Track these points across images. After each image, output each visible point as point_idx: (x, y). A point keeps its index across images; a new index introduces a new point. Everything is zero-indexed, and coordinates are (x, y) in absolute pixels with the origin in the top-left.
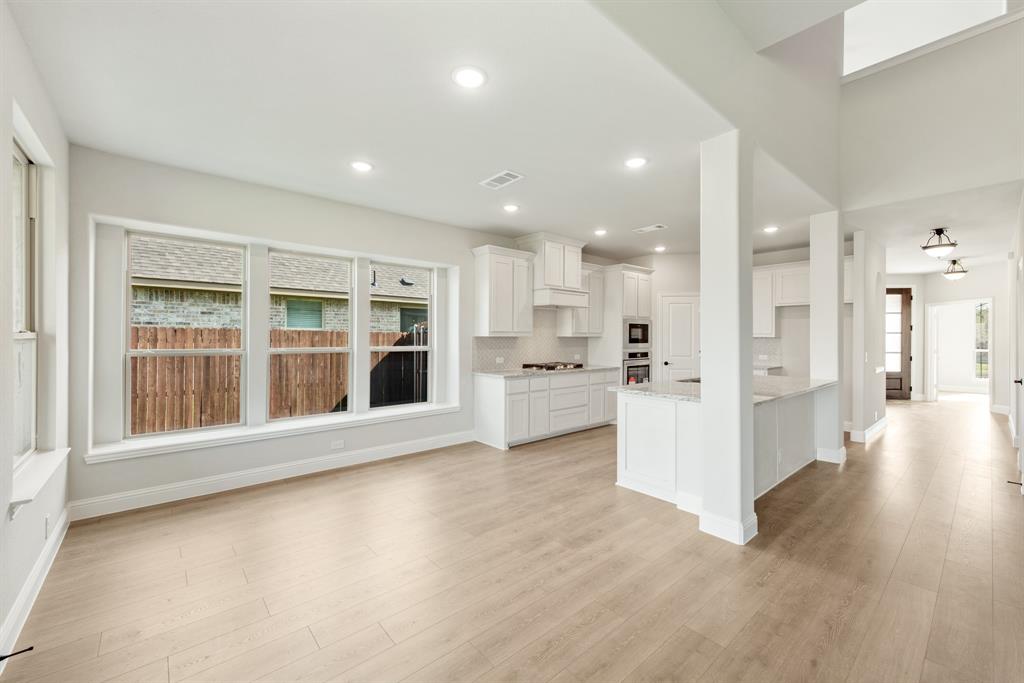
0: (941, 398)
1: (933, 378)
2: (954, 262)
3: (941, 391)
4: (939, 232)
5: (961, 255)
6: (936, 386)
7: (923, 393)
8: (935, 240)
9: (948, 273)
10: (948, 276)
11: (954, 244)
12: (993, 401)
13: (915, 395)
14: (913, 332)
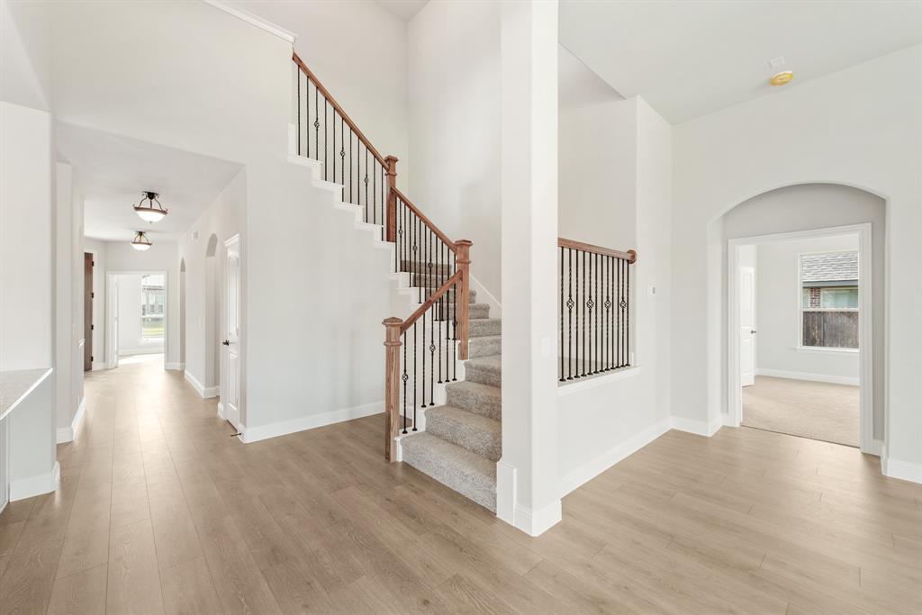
0: (122, 362)
1: (113, 346)
2: (141, 234)
3: (121, 356)
4: (151, 195)
5: (147, 228)
6: (117, 352)
7: (104, 361)
8: (147, 203)
9: (134, 243)
10: (134, 246)
11: (164, 212)
12: (168, 359)
13: (96, 365)
14: (95, 300)
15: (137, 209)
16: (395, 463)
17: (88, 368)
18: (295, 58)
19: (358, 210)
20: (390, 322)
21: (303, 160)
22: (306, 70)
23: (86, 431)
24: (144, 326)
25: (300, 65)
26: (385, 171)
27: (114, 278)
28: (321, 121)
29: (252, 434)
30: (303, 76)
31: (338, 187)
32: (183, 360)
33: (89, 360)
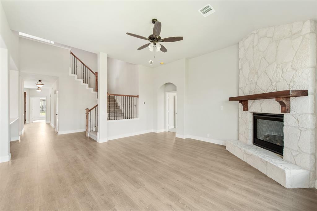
0: (33, 122)
2: (39, 87)
4: (40, 81)
7: (29, 121)
8: (39, 83)
10: (37, 91)
11: (43, 85)
12: (47, 120)
13: (27, 122)
14: (26, 104)
15: (37, 84)
16: (87, 137)
17: (25, 123)
18: (71, 53)
19: (87, 85)
20: (87, 109)
21: (73, 75)
22: (74, 55)
23: (25, 133)
24: (41, 113)
25: (72, 54)
26: (95, 75)
27: (32, 99)
28: (78, 66)
29: (60, 133)
30: (73, 57)
31: (82, 80)
32: (50, 121)
33: (25, 120)
